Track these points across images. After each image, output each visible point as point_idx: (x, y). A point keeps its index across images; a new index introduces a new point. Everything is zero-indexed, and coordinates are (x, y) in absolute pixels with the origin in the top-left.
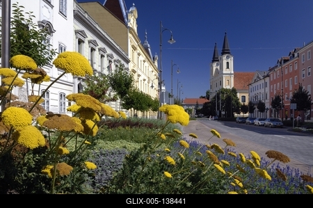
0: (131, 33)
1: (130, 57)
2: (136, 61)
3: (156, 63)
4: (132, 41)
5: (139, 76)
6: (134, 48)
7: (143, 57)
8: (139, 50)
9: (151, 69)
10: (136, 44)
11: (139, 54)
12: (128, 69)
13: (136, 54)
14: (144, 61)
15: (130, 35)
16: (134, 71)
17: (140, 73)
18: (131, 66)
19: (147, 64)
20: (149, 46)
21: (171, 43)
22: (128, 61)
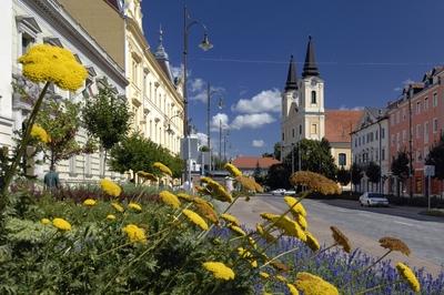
0: (129, 28)
1: (128, 75)
2: (140, 84)
3: (180, 90)
4: (132, 45)
5: (147, 111)
6: (137, 59)
7: (153, 77)
8: (146, 63)
9: (170, 100)
10: (140, 51)
11: (146, 71)
12: (124, 98)
13: (140, 70)
14: (157, 85)
15: (128, 33)
16: (136, 103)
17: (149, 107)
18: (130, 93)
19: (162, 90)
20: (166, 56)
21: (205, 49)
22: (124, 83)
